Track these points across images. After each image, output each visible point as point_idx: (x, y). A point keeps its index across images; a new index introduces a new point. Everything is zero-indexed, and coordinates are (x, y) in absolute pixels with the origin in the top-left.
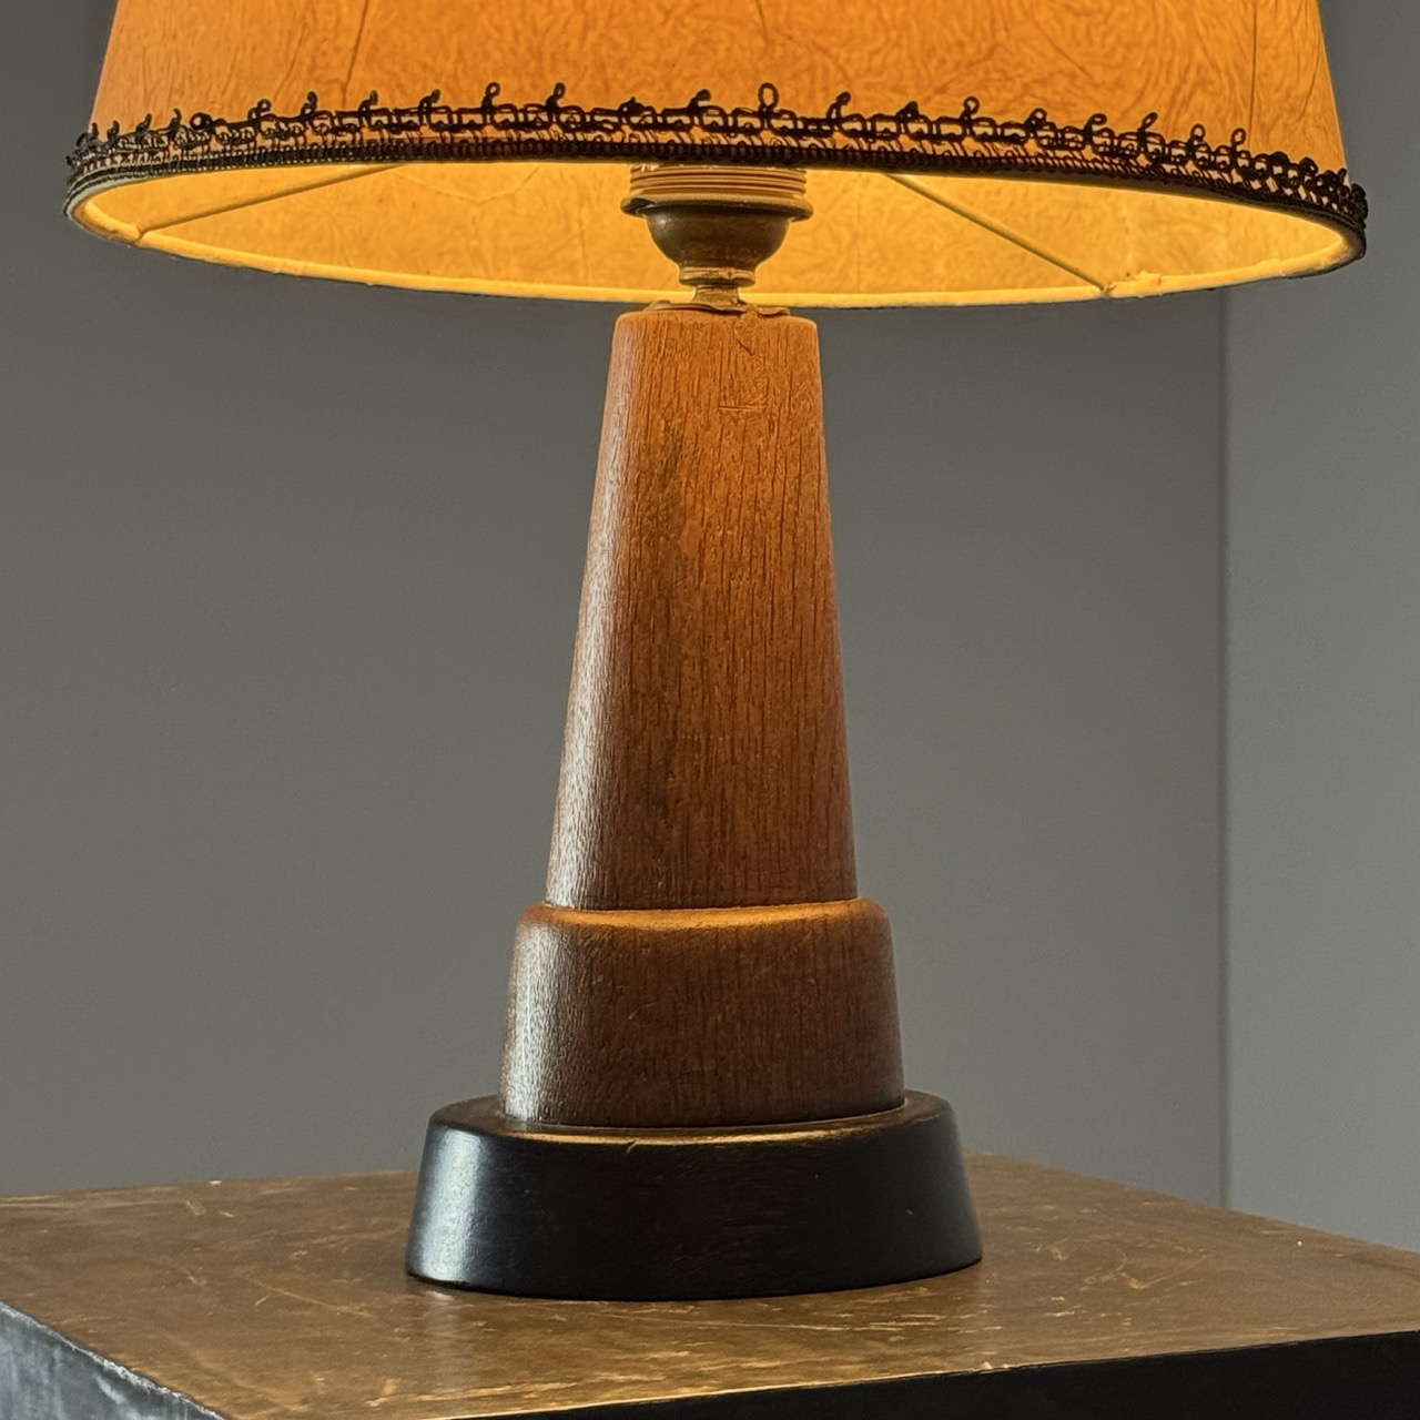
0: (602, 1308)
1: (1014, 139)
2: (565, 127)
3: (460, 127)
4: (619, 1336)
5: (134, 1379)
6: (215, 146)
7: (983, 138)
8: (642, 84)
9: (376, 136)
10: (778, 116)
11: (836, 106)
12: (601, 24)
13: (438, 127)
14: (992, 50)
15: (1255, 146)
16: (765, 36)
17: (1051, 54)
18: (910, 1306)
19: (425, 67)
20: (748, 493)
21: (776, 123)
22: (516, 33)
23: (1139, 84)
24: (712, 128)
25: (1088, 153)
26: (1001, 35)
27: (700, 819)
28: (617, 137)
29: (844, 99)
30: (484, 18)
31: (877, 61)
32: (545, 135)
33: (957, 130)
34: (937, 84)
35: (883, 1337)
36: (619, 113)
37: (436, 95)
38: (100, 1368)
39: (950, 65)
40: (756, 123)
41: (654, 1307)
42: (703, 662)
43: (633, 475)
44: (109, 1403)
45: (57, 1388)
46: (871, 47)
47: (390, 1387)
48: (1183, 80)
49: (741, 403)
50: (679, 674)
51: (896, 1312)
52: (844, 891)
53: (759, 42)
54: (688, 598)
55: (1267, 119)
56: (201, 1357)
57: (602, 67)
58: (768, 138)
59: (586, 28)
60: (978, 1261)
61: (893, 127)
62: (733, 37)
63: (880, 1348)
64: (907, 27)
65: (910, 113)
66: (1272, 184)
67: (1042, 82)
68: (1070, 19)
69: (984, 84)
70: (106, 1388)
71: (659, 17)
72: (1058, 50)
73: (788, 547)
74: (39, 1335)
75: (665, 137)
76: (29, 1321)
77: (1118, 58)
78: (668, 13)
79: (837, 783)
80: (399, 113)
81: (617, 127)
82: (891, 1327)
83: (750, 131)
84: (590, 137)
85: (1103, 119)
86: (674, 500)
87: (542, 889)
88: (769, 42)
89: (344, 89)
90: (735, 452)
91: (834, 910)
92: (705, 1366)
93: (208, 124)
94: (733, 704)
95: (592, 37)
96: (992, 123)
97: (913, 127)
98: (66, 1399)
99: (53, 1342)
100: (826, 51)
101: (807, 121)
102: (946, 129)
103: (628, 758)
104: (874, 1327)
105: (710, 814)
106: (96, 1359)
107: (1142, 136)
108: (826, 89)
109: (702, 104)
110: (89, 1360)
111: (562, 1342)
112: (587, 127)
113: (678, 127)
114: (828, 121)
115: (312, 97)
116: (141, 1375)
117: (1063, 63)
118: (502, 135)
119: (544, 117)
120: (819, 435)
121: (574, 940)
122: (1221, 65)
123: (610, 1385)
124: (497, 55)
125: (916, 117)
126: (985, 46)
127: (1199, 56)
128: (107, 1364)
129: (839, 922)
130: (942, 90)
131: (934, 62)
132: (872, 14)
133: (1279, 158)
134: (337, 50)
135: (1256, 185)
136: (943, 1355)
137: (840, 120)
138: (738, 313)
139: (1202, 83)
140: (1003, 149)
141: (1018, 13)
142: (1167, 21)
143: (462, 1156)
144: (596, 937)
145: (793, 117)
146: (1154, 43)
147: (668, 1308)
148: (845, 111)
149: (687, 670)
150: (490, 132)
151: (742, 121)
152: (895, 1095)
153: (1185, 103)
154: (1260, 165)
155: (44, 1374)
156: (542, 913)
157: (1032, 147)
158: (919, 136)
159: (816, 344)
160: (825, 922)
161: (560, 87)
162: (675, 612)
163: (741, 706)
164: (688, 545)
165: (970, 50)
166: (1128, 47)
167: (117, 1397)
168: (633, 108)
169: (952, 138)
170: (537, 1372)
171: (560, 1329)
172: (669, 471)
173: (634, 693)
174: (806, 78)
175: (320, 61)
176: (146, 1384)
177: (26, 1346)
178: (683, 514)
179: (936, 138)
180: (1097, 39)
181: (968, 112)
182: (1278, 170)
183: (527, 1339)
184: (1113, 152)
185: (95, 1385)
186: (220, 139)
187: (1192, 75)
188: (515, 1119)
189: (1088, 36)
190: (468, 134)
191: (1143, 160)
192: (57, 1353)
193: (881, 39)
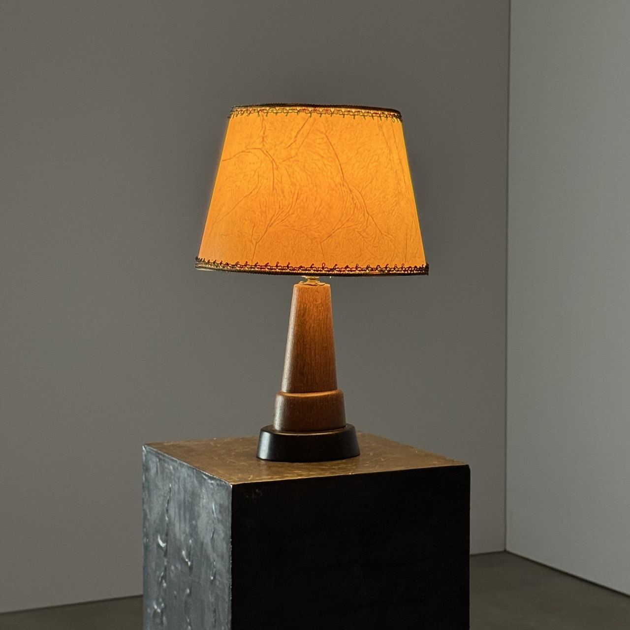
0: (287, 464)
1: (365, 270)
2: (290, 270)
3: (272, 269)
4: (290, 468)
5: (209, 475)
6: (229, 268)
7: (359, 271)
8: (302, 263)
9: (258, 269)
10: (325, 268)
11: (335, 266)
12: (296, 252)
13: (268, 269)
14: (361, 255)
15: (406, 266)
16: (323, 254)
17: (370, 254)
18: (341, 464)
19: (266, 258)
20: (318, 318)
21: (325, 269)
22: (281, 253)
23: (386, 258)
24: (314, 270)
25: (377, 271)
26: (362, 252)
27: (309, 377)
28: (299, 272)
29: (336, 265)
30: (276, 250)
31: (341, 258)
32: (287, 271)
33: (355, 269)
34: (352, 261)
35: (334, 469)
36: (299, 268)
37: (268, 263)
38: (203, 473)
39: (354, 258)
40: (322, 269)
41: (296, 463)
42: (310, 349)
43: (297, 316)
44: (205, 479)
45: (195, 476)
46: (341, 255)
47: (251, 476)
48: (393, 256)
49: (317, 301)
50: (306, 351)
51: (337, 465)
52: (335, 388)
53: (322, 255)
54: (307, 337)
55: (408, 260)
56: (220, 472)
57: (296, 259)
58: (324, 272)
59: (293, 253)
60: (359, 455)
61: (344, 269)
62: (318, 255)
63: (333, 471)
64: (346, 252)
65: (347, 267)
66: (409, 272)
67: (369, 260)
68: (374, 248)
69: (359, 261)
70: (204, 476)
71: (305, 251)
72: (372, 254)
73: (325, 327)
74: (190, 467)
75: (307, 272)
76: (189, 465)
77: (382, 254)
78: (307, 250)
79: (334, 370)
80: (262, 266)
81: (299, 270)
82: (336, 467)
83: (320, 271)
84: (294, 272)
85: (379, 266)
86: (305, 320)
87: (281, 389)
88: (324, 255)
89: (252, 260)
90: (316, 311)
91: (333, 392)
92: (303, 474)
93: (227, 264)
94: (315, 356)
95: (294, 254)
96: (360, 268)
97: (348, 269)
98: (196, 478)
99: (194, 469)
100: (333, 257)
101: (330, 269)
102: (353, 269)
103: (297, 366)
104: (333, 467)
105: (311, 376)
106: (202, 471)
107: (386, 268)
108: (333, 263)
109: (313, 266)
110: (201, 472)
111: (280, 469)
112: (293, 270)
113: (309, 270)
114: (334, 269)
115: (247, 262)
116: (211, 474)
117: (373, 256)
118: (279, 271)
119: (286, 268)
120: (331, 306)
121: (287, 399)
122: (400, 252)
123: (287, 476)
124: (278, 257)
125: (348, 268)
126: (360, 254)
127: (396, 251)
128: (204, 472)
129: (334, 394)
130: (352, 262)
131: (351, 258)
132: (341, 250)
133: (410, 267)
134: (251, 253)
135: (406, 272)
136: (343, 472)
137: (336, 269)
138: (316, 285)
139: (397, 256)
140: (363, 272)
141: (365, 248)
142: (391, 246)
143: (266, 437)
144: (291, 398)
145: (328, 268)
146: (388, 250)
147: (299, 464)
148: (336, 267)
149: (307, 350)
150: (277, 270)
151: (319, 269)
152: (344, 425)
153: (394, 260)
154: (407, 269)
155: (192, 475)
156: (281, 393)
157: (367, 271)
158: (348, 271)
159: (330, 289)
160: (332, 395)
161: (289, 263)
162: (305, 340)
163: (317, 356)
164: (307, 328)
165: (357, 255)
166: (384, 252)
167: (206, 478)
168: (301, 267)
169: (354, 271)
170: (276, 474)
171: (279, 467)
172: (304, 315)
173: (298, 354)
174: (330, 261)
175: (248, 255)
176: (212, 476)
177: (188, 469)
178: (307, 322)
179: (351, 271)
180: (378, 251)
181: (357, 266)
182: (410, 269)
183: (274, 469)
184: (381, 270)
185: (202, 477)
186: (230, 267)
187: (395, 255)
188: (276, 430)
189: (377, 251)
190: (274, 270)
191: (386, 272)
192: (195, 471)
193: (342, 254)
